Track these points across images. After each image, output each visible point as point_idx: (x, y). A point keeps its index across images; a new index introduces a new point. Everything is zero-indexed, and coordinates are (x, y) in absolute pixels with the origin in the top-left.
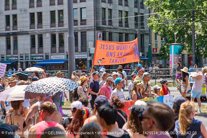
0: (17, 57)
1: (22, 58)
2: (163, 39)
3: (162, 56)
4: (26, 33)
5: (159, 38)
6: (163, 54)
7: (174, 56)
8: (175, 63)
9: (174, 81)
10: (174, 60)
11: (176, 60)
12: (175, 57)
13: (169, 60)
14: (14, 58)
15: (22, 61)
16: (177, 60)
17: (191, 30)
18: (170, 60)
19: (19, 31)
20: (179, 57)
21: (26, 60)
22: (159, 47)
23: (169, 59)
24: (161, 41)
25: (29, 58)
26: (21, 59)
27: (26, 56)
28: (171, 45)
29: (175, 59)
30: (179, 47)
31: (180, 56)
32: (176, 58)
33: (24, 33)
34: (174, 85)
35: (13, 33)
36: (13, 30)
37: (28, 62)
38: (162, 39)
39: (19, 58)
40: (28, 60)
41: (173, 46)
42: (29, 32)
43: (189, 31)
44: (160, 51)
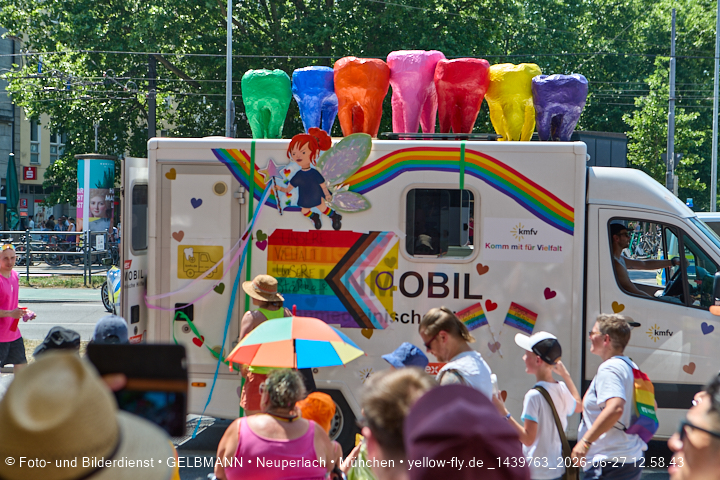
2: (58, 138)
3: (53, 194)
5: (43, 134)
6: (56, 187)
7: (90, 193)
8: (93, 216)
9: (88, 272)
10: (92, 206)
11: (95, 206)
12: (95, 195)
13: (74, 203)
16: (100, 207)
17: (146, 117)
18: (78, 205)
20: (107, 198)
22: (44, 162)
23: (76, 202)
24: (51, 146)
28: (83, 158)
29: (94, 203)
30: (106, 165)
31: (111, 195)
32: (97, 199)
34: (88, 284)
38: (53, 139)
41: (87, 162)
43: (139, 118)
44: (46, 176)
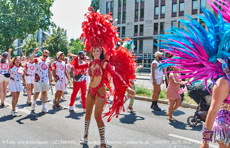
0: (142, 56)
1: (146, 57)
4: (150, 38)
14: (140, 56)
15: (146, 59)
19: (144, 36)
21: (149, 58)
25: (152, 57)
26: (144, 57)
27: (149, 55)
33: (149, 38)
35: (140, 38)
36: (139, 36)
37: (151, 59)
39: (143, 56)
40: (151, 58)
42: (152, 37)
